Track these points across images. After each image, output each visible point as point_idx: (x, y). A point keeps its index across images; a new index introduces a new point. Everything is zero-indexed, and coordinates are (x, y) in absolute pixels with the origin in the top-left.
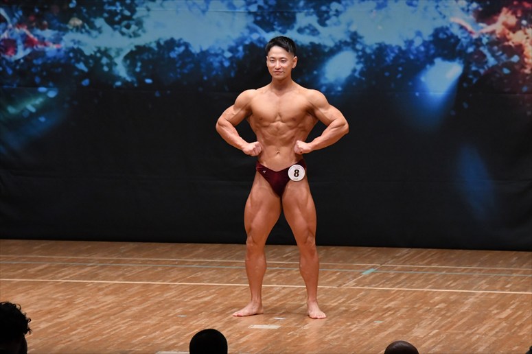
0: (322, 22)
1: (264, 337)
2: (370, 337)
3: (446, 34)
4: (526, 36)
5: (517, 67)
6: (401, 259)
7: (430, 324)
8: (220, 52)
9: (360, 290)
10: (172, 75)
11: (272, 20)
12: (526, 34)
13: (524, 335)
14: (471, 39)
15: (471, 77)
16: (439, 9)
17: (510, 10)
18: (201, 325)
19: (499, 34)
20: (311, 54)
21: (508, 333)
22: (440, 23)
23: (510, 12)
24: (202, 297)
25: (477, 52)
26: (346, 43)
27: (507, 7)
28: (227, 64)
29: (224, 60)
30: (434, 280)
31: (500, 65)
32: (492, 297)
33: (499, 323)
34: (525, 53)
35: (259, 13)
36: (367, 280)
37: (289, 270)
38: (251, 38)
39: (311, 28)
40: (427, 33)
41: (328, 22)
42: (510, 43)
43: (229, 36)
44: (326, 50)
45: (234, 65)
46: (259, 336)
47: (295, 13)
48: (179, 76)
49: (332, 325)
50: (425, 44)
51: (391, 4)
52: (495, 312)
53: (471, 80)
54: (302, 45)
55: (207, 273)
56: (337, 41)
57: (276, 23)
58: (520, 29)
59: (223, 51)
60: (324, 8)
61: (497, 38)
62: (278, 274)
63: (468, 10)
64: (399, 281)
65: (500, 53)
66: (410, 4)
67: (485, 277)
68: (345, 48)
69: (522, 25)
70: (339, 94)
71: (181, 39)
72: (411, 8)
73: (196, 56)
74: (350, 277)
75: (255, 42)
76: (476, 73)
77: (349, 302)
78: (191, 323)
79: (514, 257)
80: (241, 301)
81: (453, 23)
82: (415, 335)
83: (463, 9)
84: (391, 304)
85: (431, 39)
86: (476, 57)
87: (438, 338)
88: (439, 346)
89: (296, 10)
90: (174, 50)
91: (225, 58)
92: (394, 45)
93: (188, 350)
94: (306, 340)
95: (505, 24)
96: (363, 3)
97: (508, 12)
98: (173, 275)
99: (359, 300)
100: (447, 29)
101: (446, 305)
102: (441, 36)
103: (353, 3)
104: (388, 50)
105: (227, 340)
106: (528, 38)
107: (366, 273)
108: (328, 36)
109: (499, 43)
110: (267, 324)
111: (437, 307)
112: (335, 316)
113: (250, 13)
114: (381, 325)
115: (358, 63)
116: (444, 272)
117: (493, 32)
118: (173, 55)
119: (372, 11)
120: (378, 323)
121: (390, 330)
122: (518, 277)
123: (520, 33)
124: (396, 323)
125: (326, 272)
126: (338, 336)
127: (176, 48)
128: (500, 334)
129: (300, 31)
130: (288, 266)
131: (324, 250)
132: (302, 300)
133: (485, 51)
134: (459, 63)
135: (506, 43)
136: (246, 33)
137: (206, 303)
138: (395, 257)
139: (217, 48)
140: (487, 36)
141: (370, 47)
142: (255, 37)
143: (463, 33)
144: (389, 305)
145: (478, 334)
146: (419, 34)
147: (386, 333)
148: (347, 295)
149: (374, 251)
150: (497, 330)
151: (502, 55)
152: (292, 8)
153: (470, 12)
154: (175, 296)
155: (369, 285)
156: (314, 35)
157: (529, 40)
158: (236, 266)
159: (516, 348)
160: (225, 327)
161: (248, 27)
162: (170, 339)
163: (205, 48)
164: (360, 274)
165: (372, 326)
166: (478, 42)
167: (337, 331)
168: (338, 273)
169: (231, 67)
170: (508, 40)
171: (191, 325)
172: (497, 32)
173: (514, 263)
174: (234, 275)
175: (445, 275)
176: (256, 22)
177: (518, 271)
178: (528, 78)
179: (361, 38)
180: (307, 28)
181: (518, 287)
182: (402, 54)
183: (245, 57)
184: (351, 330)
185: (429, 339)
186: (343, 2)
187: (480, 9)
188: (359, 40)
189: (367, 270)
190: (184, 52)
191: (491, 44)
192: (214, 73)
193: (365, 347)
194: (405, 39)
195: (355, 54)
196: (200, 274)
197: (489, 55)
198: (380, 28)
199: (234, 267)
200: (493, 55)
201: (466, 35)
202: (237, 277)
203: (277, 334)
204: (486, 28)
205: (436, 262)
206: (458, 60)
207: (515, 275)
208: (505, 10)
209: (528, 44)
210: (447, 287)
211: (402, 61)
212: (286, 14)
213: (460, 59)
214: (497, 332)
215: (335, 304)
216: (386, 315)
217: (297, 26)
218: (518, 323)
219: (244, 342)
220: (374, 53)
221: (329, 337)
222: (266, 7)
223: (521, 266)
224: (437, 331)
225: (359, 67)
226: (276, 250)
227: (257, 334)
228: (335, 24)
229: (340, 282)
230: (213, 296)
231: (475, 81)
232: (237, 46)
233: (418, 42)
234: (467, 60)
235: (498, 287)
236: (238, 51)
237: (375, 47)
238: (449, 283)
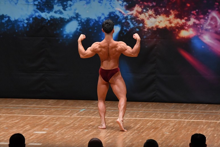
0: (64, 9)
1: (40, 136)
2: (83, 137)
3: (114, 14)
4: (145, 16)
5: (142, 28)
6: (96, 105)
7: (107, 131)
8: (23, 20)
9: (79, 118)
10: (3, 29)
11: (44, 8)
12: (145, 15)
13: (144, 136)
14: (124, 17)
15: (124, 32)
16: (111, 4)
17: (139, 5)
18: (14, 132)
19: (135, 15)
20: (60, 22)
21: (137, 135)
22: (111, 10)
23: (139, 6)
24: (15, 120)
25: (126, 22)
26: (74, 18)
27: (138, 4)
28: (25, 25)
29: (24, 23)
30: (109, 113)
31: (135, 27)
32: (132, 120)
33: (134, 131)
34: (145, 23)
35: (39, 5)
36: (82, 114)
37: (50, 110)
38: (35, 15)
39: (60, 11)
40: (106, 14)
41: (67, 9)
42: (139, 19)
43: (26, 14)
44: (66, 20)
45: (29, 26)
46: (38, 136)
47: (53, 5)
48: (6, 30)
49: (67, 132)
50: (106, 18)
51: (92, 2)
52: (133, 126)
53: (124, 33)
54: (56, 18)
55: (16, 111)
56: (70, 17)
57: (46, 9)
58: (143, 13)
59: (24, 20)
60: (65, 3)
61: (134, 17)
62: (46, 111)
63: (123, 5)
64: (95, 114)
65: (135, 22)
66: (99, 2)
67: (129, 112)
68: (73, 19)
69: (144, 11)
70: (71, 38)
71: (6, 15)
72: (100, 4)
73: (13, 22)
74: (75, 112)
75: (37, 17)
76: (126, 30)
77: (75, 122)
78: (10, 131)
79: (140, 104)
80: (30, 122)
81: (117, 10)
82: (100, 135)
83: (120, 5)
84: (92, 123)
85: (108, 16)
86: (126, 24)
87: (110, 137)
88: (110, 140)
89: (54, 4)
90: (4, 19)
91: (25, 23)
92: (93, 19)
93: (9, 142)
94: (57, 138)
95: (137, 11)
96: (81, 2)
97: (138, 6)
98: (2, 111)
99: (79, 121)
100: (114, 12)
101: (113, 124)
102: (112, 15)
103: (77, 1)
104: (91, 21)
105: (25, 138)
106: (146, 17)
107: (82, 111)
108: (67, 14)
109: (134, 19)
110: (41, 131)
111: (110, 124)
112: (69, 128)
113: (35, 5)
114: (87, 132)
115: (79, 26)
116: (112, 110)
117: (132, 14)
118: (3, 21)
119: (84, 5)
120: (86, 131)
121: (91, 134)
122: (142, 112)
123: (143, 15)
124: (93, 131)
125: (66, 110)
126: (70, 136)
127: (5, 19)
128: (134, 135)
129: (56, 12)
130: (50, 108)
131: (65, 101)
132: (55, 121)
133: (129, 21)
134: (119, 26)
135: (137, 19)
136: (33, 13)
137: (16, 123)
138: (93, 104)
139: (21, 19)
140: (130, 16)
141: (84, 19)
142: (37, 14)
143: (120, 14)
144: (91, 123)
145: (126, 135)
146: (103, 14)
147: (89, 135)
148: (74, 119)
149: (85, 102)
150: (133, 133)
151: (136, 23)
152: (52, 3)
153: (123, 6)
154: (3, 120)
155: (83, 115)
156: (61, 14)
157: (146, 18)
158: (29, 108)
159: (140, 141)
160: (24, 132)
161: (34, 10)
162: (1, 138)
163: (16, 19)
164: (79, 111)
165: (84, 132)
166: (126, 18)
167: (69, 134)
168: (70, 111)
169: (27, 27)
170: (138, 17)
171: (10, 132)
172: (134, 14)
173: (140, 107)
174: (28, 111)
175: (113, 112)
176: (37, 8)
177: (142, 110)
178: (146, 33)
179: (80, 15)
180: (58, 11)
181: (142, 116)
182: (96, 22)
183: (33, 22)
184: (75, 134)
185: (106, 137)
186: (73, 1)
187: (127, 5)
188: (79, 16)
189: (82, 109)
190: (8, 20)
191: (131, 19)
192: (20, 29)
193: (81, 140)
194: (98, 16)
195: (78, 22)
196: (14, 111)
197: (131, 23)
198: (88, 12)
199: (28, 108)
200: (132, 23)
201: (121, 15)
202: (29, 112)
203: (45, 135)
204: (130, 13)
205: (109, 106)
206: (118, 25)
207: (140, 111)
208: (137, 5)
209: (146, 19)
210: (114, 116)
211: (96, 25)
212: (50, 5)
213: (119, 25)
214: (133, 134)
215: (69, 123)
216: (90, 127)
217: (54, 11)
218: (141, 131)
219: (32, 139)
220: (85, 22)
221: (66, 137)
222: (41, 2)
223: (143, 108)
224: (109, 134)
225: (79, 27)
226: (45, 101)
227: (37, 135)
228: (70, 10)
229: (71, 114)
230: (19, 120)
231: (125, 33)
232: (30, 18)
233: (103, 18)
234: (122, 25)
235: (134, 116)
236: (30, 20)
237: (86, 19)
238: (114, 115)
